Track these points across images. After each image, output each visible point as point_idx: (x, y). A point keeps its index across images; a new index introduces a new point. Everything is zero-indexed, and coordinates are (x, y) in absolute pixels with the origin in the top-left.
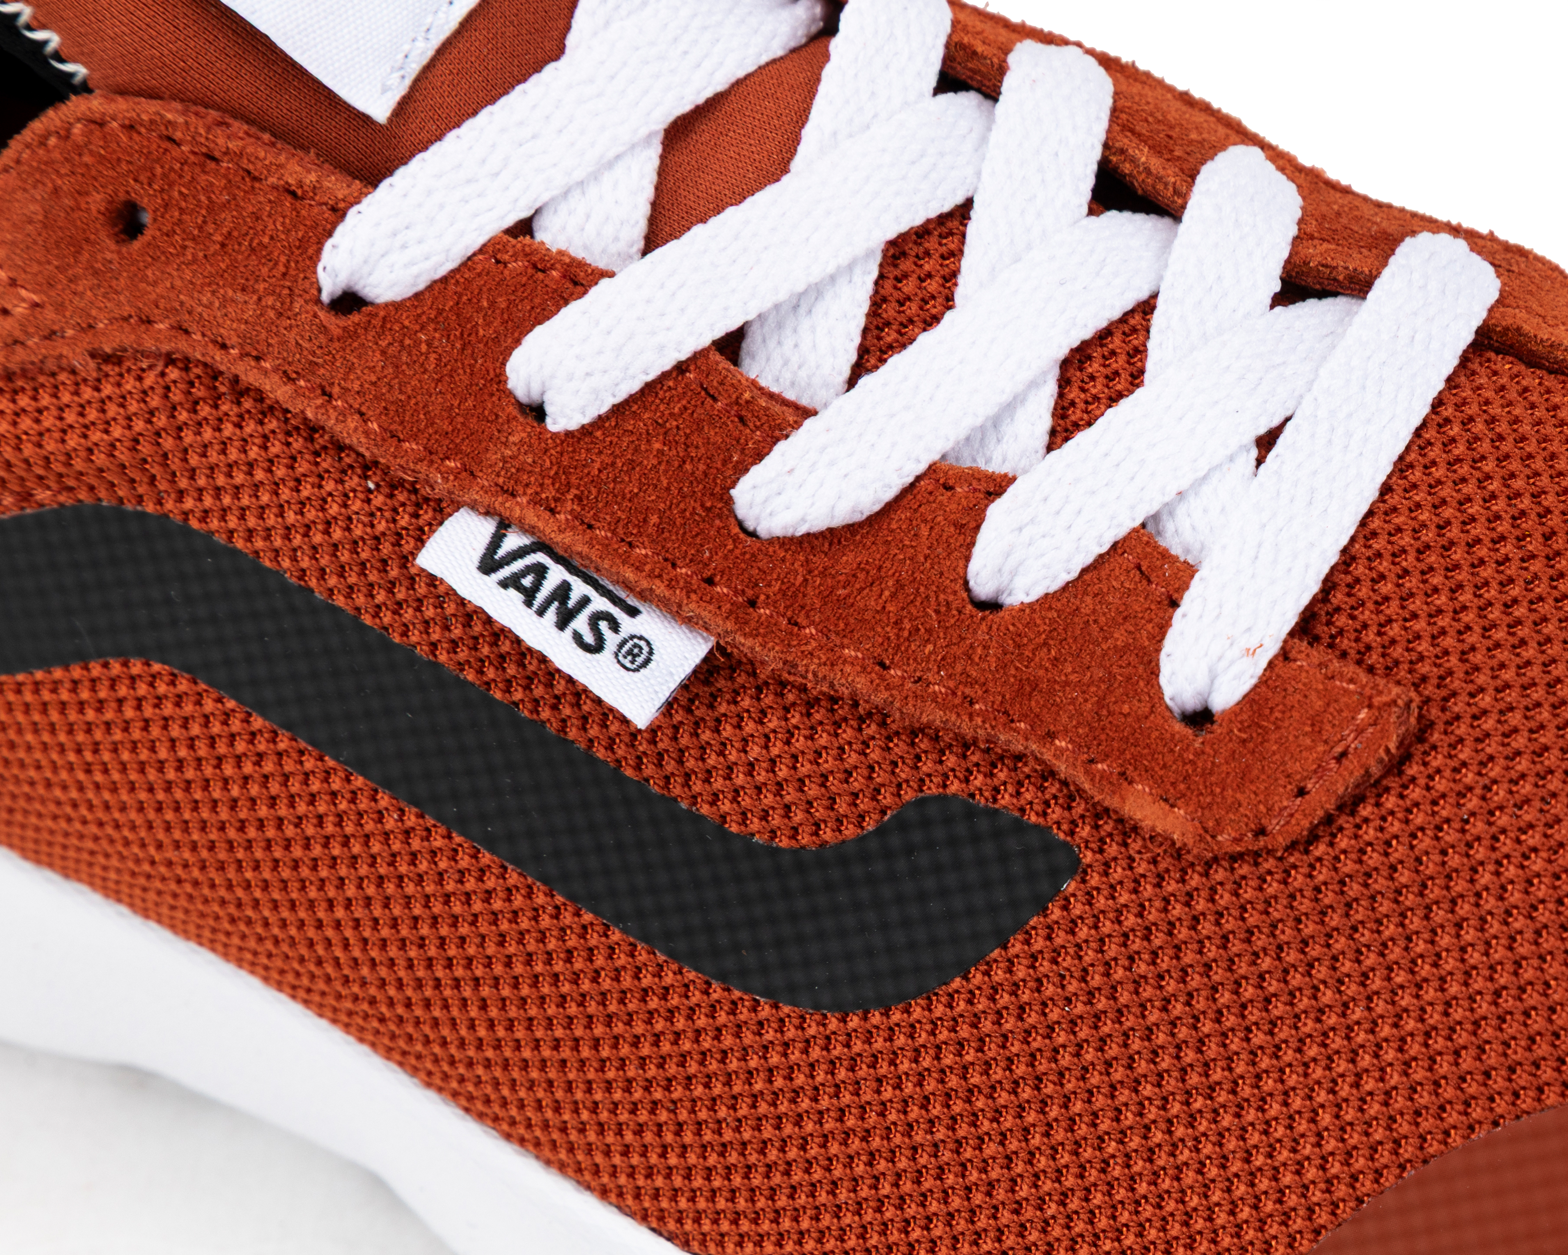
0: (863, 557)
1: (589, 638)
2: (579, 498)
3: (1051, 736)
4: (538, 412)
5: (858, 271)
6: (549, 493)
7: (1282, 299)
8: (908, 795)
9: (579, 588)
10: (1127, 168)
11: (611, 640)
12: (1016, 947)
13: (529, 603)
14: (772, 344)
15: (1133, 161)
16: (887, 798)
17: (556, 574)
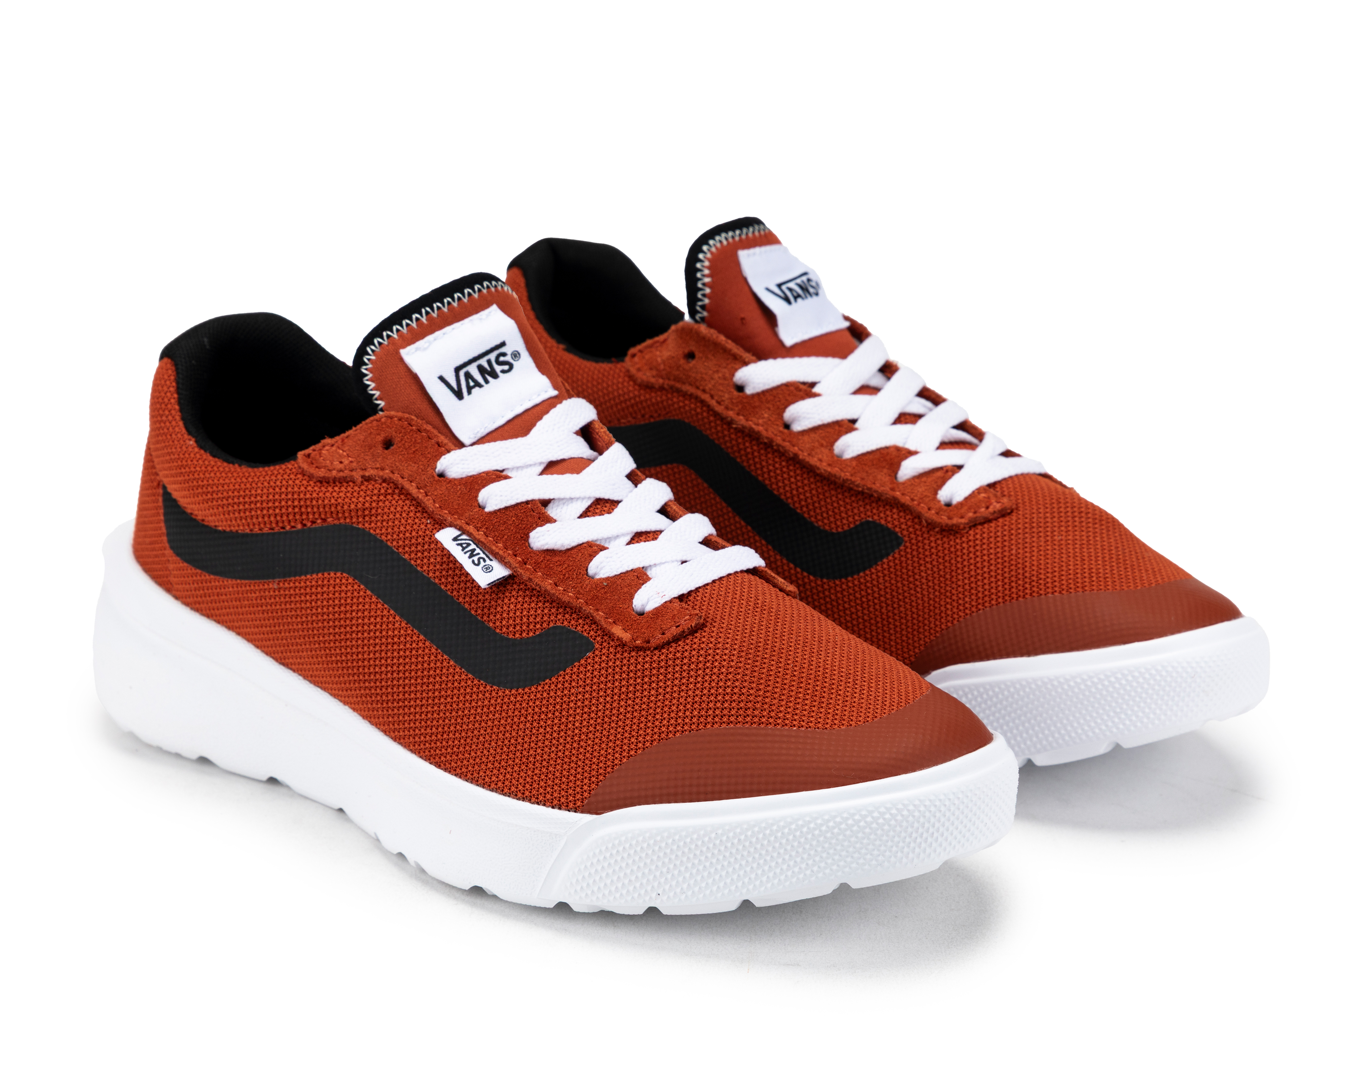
0: (560, 558)
1: (476, 562)
2: (487, 528)
3: (598, 610)
4: (484, 508)
5: (585, 501)
6: (479, 525)
7: (701, 543)
8: (552, 625)
9: (478, 551)
10: (669, 509)
11: (482, 563)
12: (568, 671)
13: (463, 550)
14: (555, 509)
15: (671, 508)
16: (545, 625)
17: (473, 546)
